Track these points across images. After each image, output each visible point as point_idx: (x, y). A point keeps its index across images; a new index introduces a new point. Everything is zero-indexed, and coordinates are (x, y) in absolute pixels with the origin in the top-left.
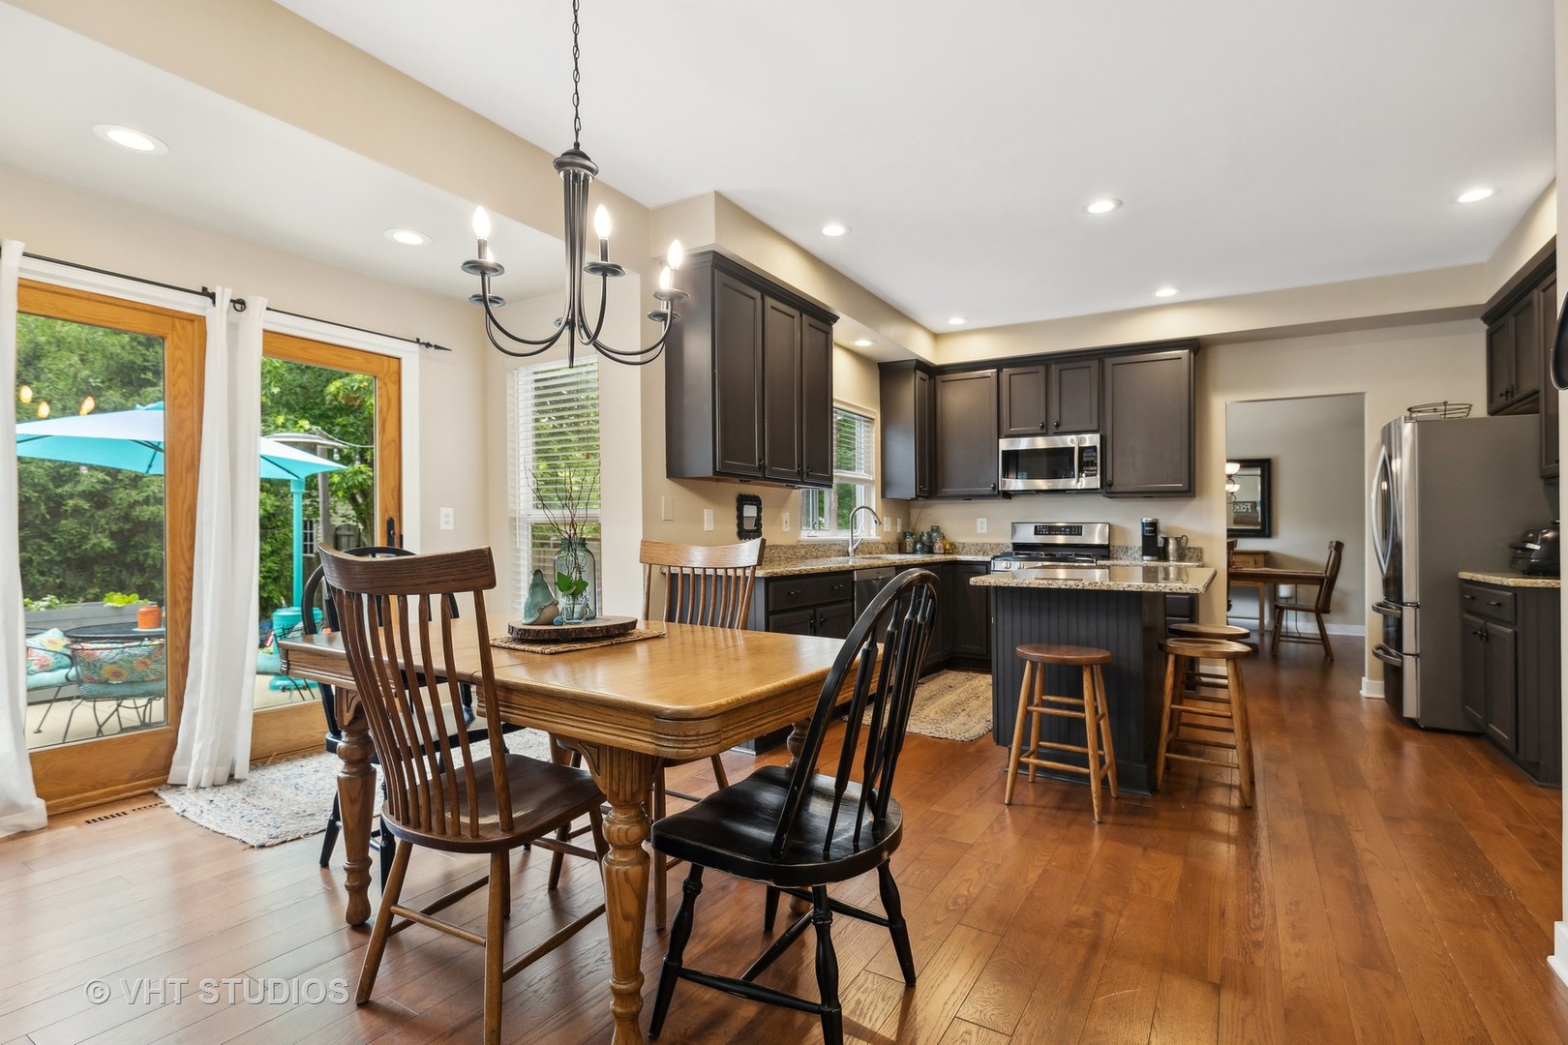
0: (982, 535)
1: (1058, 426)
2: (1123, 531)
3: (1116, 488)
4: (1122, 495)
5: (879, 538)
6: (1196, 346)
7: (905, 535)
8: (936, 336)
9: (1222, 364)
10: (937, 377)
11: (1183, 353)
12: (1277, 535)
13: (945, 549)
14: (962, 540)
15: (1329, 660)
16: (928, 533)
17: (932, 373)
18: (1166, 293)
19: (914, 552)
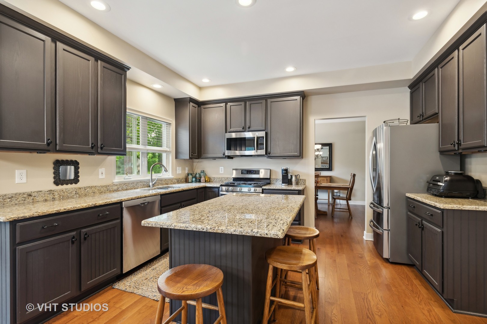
0: (222, 174)
1: (249, 128)
2: (276, 172)
3: (271, 155)
4: (275, 157)
5: (173, 177)
6: (303, 95)
7: (188, 175)
8: (200, 88)
9: (313, 102)
10: (201, 106)
11: (298, 98)
12: (334, 170)
13: (206, 180)
14: (213, 176)
15: (351, 218)
16: (199, 173)
17: (200, 104)
18: (290, 69)
19: (192, 182)
